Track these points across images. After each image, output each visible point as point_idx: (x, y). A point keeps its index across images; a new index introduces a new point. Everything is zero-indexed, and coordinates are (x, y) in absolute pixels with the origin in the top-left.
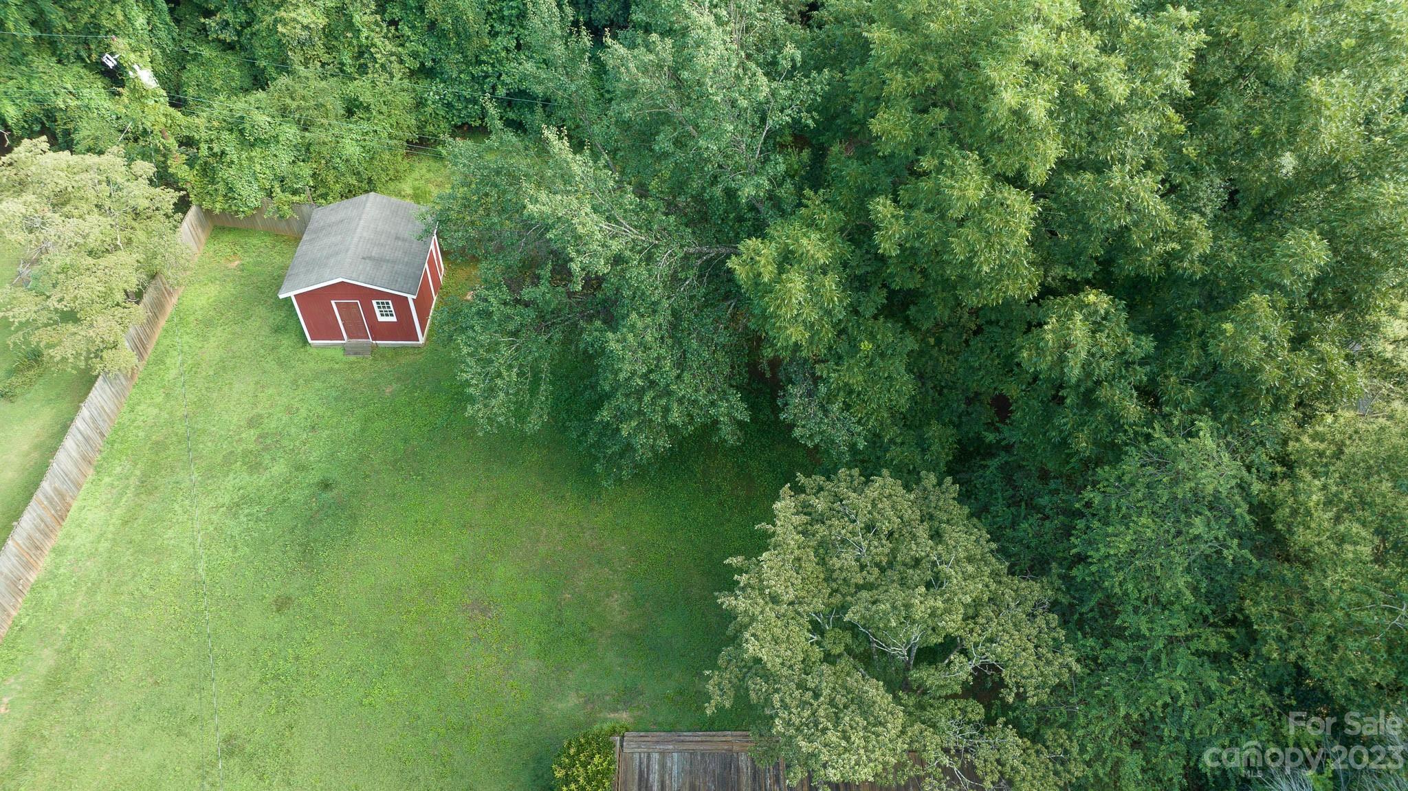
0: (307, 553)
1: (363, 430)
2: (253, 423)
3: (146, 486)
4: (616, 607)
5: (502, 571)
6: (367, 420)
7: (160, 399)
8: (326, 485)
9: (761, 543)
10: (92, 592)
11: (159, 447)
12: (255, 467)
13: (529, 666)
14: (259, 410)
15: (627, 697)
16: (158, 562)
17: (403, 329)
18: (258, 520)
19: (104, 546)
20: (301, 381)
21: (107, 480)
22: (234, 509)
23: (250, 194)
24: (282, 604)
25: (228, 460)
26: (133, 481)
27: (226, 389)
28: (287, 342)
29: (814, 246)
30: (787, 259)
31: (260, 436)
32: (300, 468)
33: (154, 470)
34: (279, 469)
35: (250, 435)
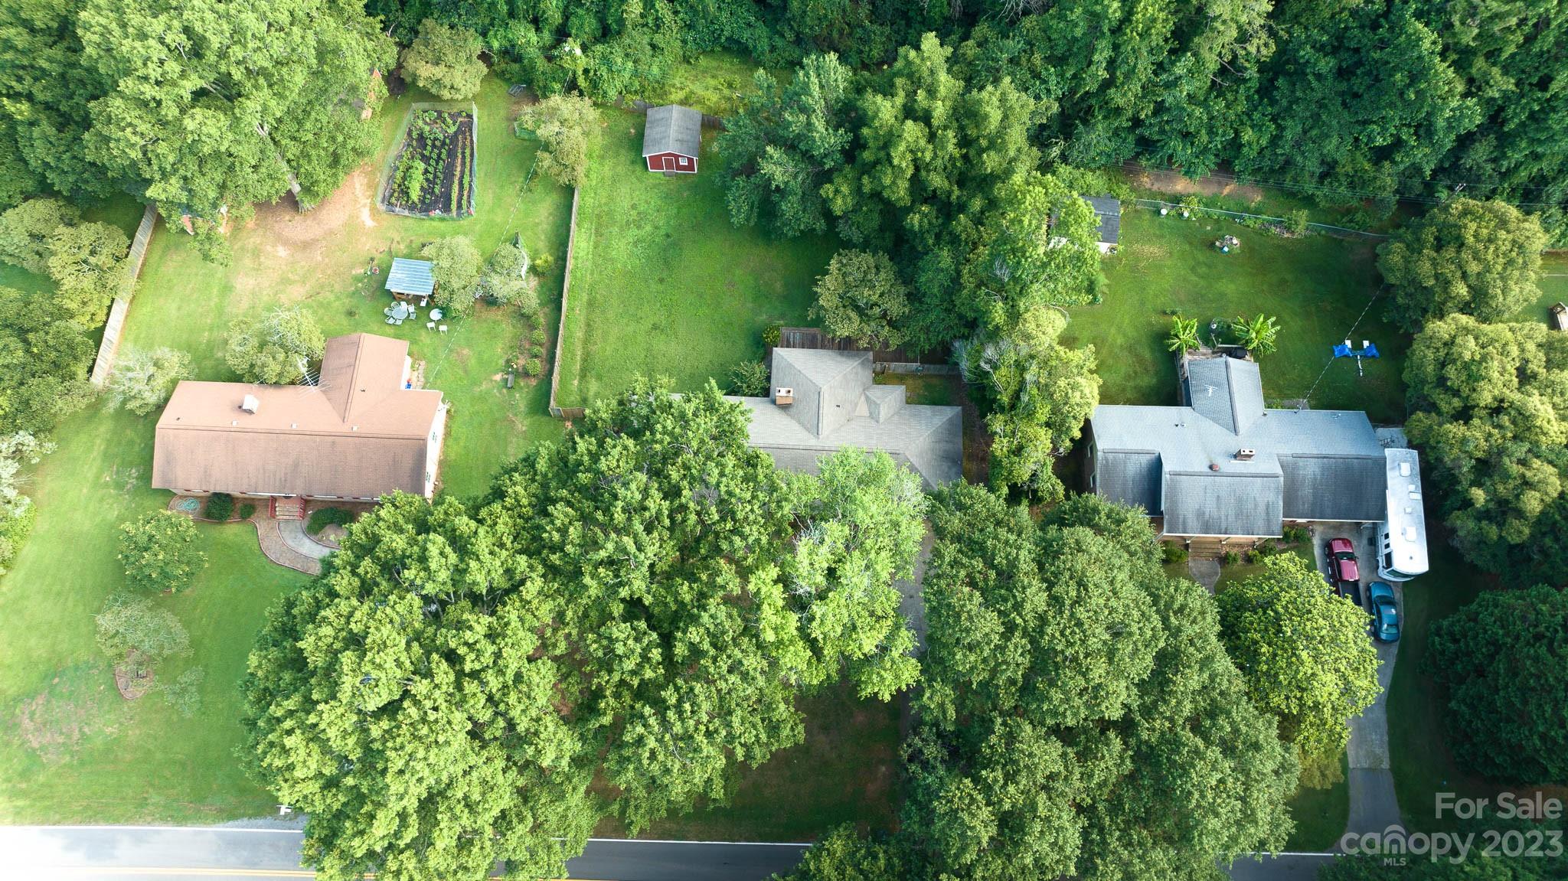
0: (666, 262)
1: (678, 212)
2: (634, 207)
3: (599, 234)
4: (778, 286)
5: (737, 272)
6: (679, 208)
8: (668, 236)
9: (826, 272)
10: (592, 274)
11: (599, 216)
12: (639, 227)
13: (750, 305)
14: (634, 201)
15: (782, 316)
16: (612, 264)
17: (691, 167)
18: (645, 250)
19: (590, 256)
21: (583, 230)
22: (635, 244)
23: (613, 94)
24: (661, 281)
25: (628, 223)
26: (593, 231)
27: (618, 191)
28: (639, 168)
29: (845, 189)
30: (837, 191)
31: (638, 213)
32: (656, 228)
33: (599, 226)
34: (648, 228)
35: (634, 213)
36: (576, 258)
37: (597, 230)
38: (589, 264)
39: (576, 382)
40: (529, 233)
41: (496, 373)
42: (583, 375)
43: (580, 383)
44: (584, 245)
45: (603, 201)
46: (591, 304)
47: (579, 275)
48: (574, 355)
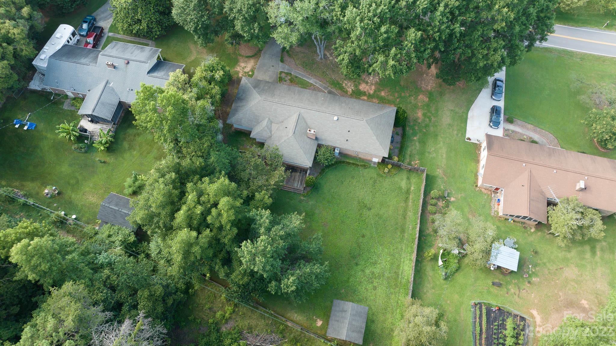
0: (359, 246)
1: (349, 278)
2: (375, 288)
3: (397, 274)
6: (348, 281)
7: (399, 302)
8: (357, 264)
10: (402, 249)
11: (396, 285)
12: (373, 273)
13: (317, 211)
14: (374, 292)
16: (390, 252)
18: (370, 258)
19: (402, 260)
20: (365, 300)
21: (406, 278)
22: (375, 263)
24: (363, 236)
25: (379, 278)
26: (400, 277)
27: (384, 302)
31: (373, 283)
32: (363, 271)
33: (396, 279)
34: (367, 271)
35: (375, 284)
36: (410, 259)
37: (398, 275)
38: (403, 255)
39: (412, 188)
40: (438, 283)
41: (454, 202)
42: (408, 192)
43: (410, 188)
44: (406, 268)
45: (393, 296)
46: (403, 231)
47: (409, 249)
48: (413, 202)
